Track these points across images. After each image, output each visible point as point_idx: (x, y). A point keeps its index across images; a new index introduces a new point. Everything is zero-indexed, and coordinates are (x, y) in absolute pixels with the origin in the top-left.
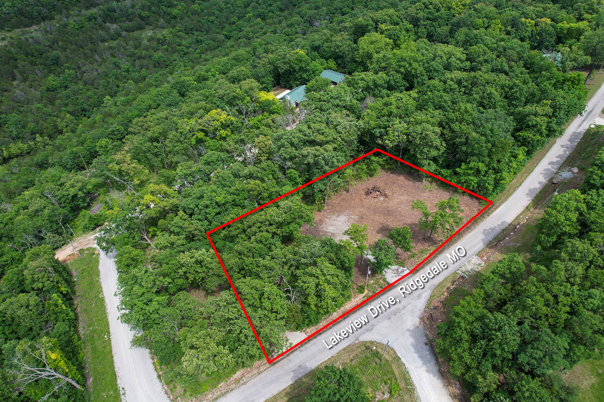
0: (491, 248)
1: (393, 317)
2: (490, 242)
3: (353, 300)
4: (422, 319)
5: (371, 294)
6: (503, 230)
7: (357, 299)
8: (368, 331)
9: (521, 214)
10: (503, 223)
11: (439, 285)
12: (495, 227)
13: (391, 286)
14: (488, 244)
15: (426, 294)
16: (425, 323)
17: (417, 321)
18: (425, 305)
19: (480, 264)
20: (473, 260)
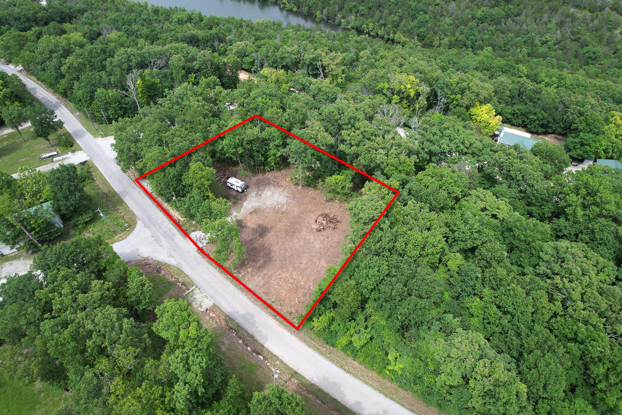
0: (226, 321)
1: (154, 239)
2: (232, 320)
3: (177, 213)
4: (147, 259)
5: (181, 223)
6: (252, 337)
7: (176, 215)
8: (145, 225)
9: (282, 362)
10: (266, 338)
11: (181, 271)
12: (257, 328)
13: (186, 234)
14: (229, 317)
15: (172, 261)
16: (142, 261)
17: (145, 255)
18: (161, 260)
19: (201, 306)
20: (208, 301)
